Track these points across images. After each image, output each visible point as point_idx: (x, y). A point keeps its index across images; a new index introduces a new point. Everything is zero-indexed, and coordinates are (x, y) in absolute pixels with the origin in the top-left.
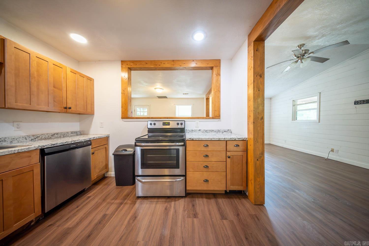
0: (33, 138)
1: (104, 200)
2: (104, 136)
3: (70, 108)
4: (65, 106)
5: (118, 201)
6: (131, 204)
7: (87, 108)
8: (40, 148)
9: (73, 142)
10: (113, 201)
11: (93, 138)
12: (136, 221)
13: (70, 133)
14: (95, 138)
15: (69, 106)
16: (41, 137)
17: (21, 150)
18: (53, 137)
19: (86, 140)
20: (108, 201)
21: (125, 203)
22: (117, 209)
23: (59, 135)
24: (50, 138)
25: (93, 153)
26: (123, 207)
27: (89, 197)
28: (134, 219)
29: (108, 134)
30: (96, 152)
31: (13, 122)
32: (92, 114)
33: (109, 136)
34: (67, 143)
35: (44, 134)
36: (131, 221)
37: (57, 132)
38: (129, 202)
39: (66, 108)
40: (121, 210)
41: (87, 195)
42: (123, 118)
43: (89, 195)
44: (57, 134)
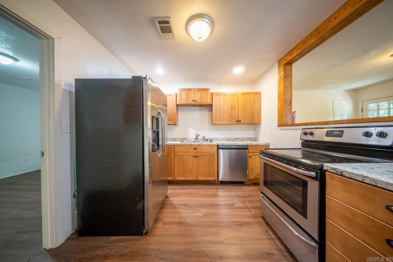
0: (226, 139)
1: (244, 197)
2: (262, 144)
3: (240, 121)
4: (237, 120)
5: (249, 205)
6: (252, 215)
7: (253, 119)
8: (217, 144)
9: (234, 145)
10: (247, 202)
11: (250, 144)
12: (238, 227)
13: (246, 138)
14: (252, 144)
15: (239, 119)
16: (230, 139)
17: (210, 144)
18: (236, 140)
19: (244, 145)
20: (245, 199)
21: (250, 211)
22: (241, 208)
23: (239, 139)
24: (234, 141)
25: (250, 157)
26: (246, 211)
27: (242, 189)
28: (239, 224)
29: (268, 142)
30: (252, 157)
31: (220, 130)
32: (259, 123)
33: (269, 145)
34: (230, 144)
35: (231, 138)
36: (236, 223)
37: (238, 137)
38: (253, 213)
39: (237, 121)
40: (242, 211)
41: (242, 187)
42: (279, 126)
43: (242, 188)
44: (238, 138)
